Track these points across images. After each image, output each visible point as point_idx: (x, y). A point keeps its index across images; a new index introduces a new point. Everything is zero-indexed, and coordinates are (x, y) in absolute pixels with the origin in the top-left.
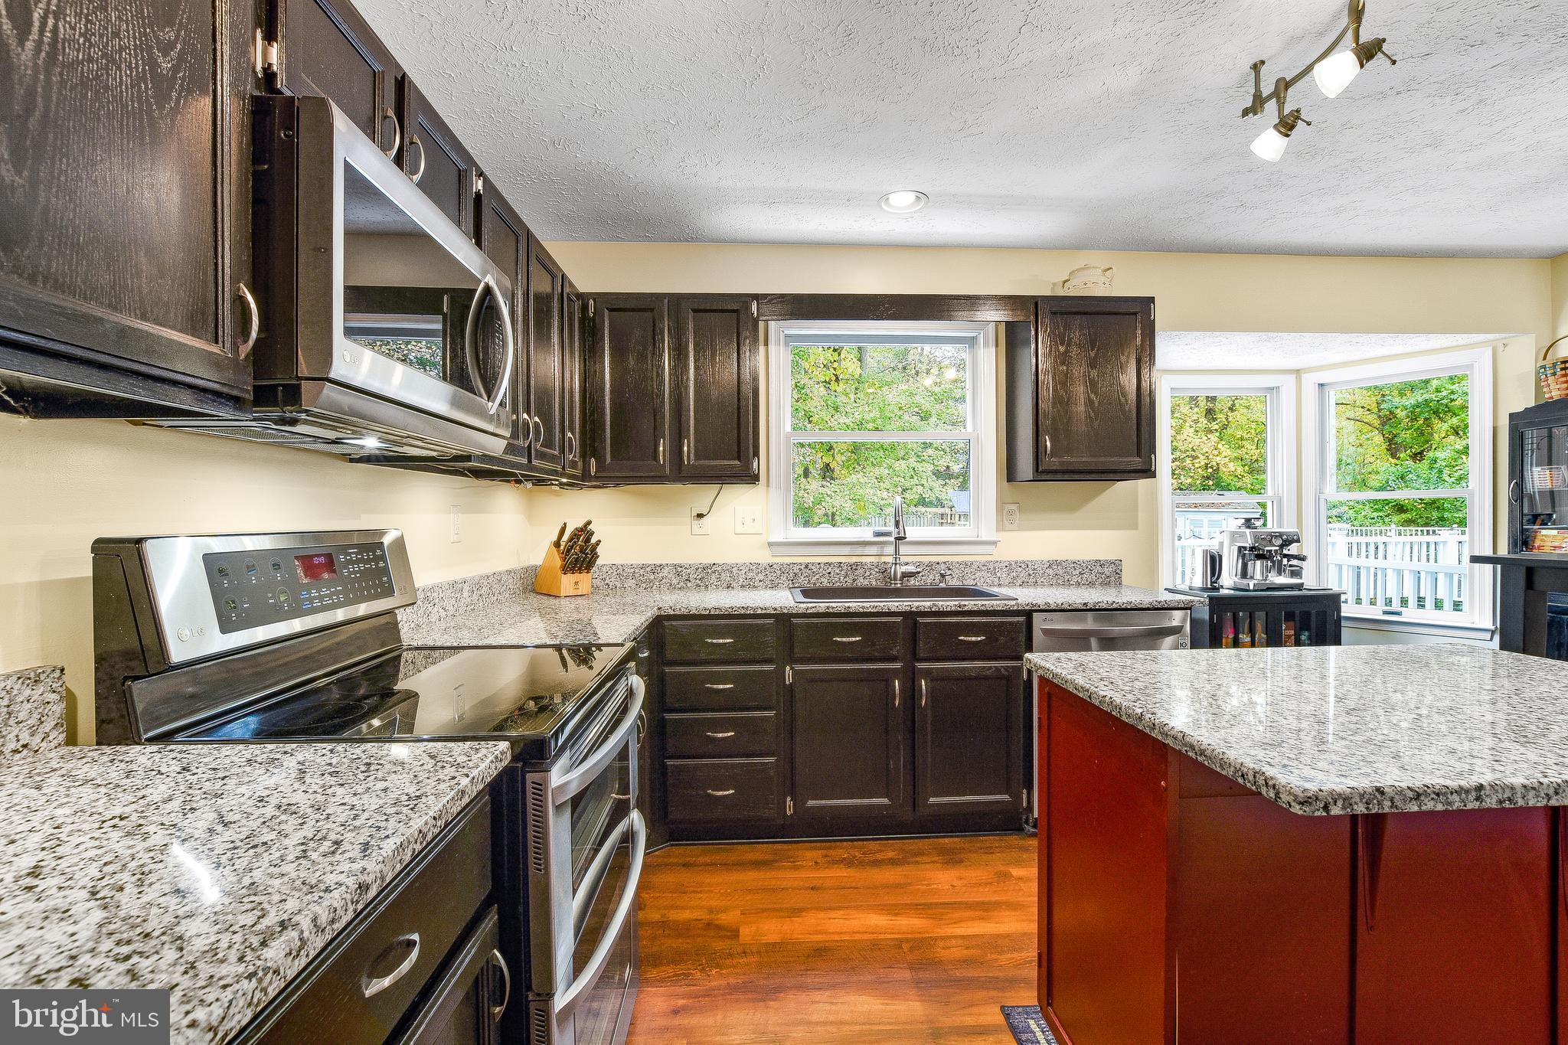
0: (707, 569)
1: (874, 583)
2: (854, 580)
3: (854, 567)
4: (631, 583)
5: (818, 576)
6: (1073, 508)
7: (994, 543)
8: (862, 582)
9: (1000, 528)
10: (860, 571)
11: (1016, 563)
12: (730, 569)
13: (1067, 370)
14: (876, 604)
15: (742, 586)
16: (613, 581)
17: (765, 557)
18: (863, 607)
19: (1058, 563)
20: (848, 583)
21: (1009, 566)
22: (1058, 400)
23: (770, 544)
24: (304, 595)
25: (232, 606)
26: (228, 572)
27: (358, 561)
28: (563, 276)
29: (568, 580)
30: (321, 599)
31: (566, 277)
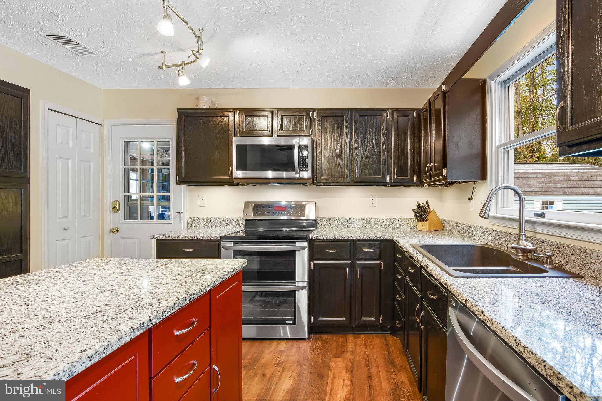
24: (275, 213)
25: (257, 212)
26: (258, 207)
27: (294, 208)
28: (392, 110)
29: (419, 224)
30: (279, 214)
31: (397, 110)
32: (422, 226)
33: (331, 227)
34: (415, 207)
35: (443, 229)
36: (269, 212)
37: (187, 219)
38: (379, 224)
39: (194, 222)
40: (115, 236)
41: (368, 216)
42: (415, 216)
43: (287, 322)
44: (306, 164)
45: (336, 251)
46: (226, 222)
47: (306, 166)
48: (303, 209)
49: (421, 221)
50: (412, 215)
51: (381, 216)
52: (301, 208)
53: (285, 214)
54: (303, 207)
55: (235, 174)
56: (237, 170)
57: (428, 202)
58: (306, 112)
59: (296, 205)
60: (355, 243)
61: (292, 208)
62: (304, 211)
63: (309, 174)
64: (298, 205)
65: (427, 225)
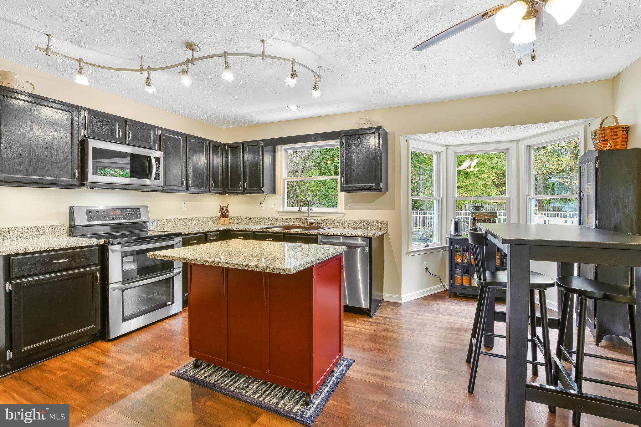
0: (262, 219)
1: (306, 225)
2: (300, 224)
3: (300, 220)
4: (245, 222)
5: (290, 222)
6: (370, 201)
7: (344, 214)
8: (302, 225)
9: (345, 208)
10: (302, 221)
11: (349, 220)
12: (268, 219)
13: (351, 155)
14: (275, 230)
15: (271, 224)
16: (240, 221)
17: (277, 216)
18: (272, 230)
19: (363, 221)
20: (298, 225)
21: (347, 222)
22: (347, 165)
23: (279, 212)
24: (111, 217)
25: (91, 217)
26: (92, 212)
27: (130, 212)
28: (210, 142)
29: (222, 220)
30: (116, 218)
31: (213, 141)
32: (224, 221)
33: (156, 227)
36: (105, 217)
38: (190, 222)
41: (183, 217)
43: (168, 303)
44: (158, 174)
45: (195, 242)
47: (158, 175)
48: (138, 212)
49: (223, 218)
50: (219, 214)
52: (136, 211)
53: (121, 217)
54: (138, 211)
55: (92, 178)
56: (94, 173)
57: (228, 205)
58: (152, 128)
59: (132, 209)
60: (206, 234)
61: (128, 212)
62: (140, 214)
63: (160, 182)
64: (134, 209)
65: (227, 220)
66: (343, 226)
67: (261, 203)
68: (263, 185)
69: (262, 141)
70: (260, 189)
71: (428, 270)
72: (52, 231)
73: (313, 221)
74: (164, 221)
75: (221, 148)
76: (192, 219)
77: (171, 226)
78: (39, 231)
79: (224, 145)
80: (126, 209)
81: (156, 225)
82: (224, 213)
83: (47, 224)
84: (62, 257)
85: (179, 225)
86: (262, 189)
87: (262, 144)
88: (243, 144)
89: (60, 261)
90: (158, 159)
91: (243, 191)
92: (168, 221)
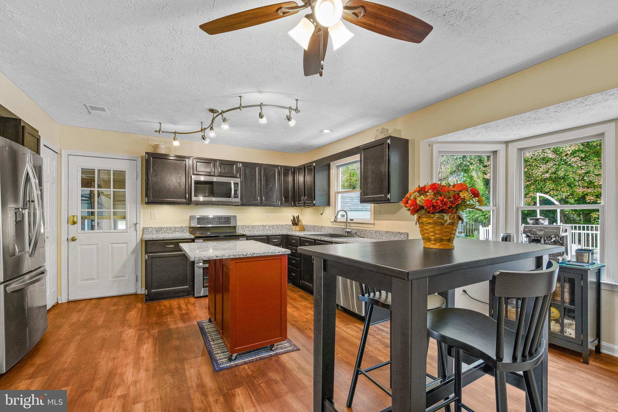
0: (322, 227)
6: (393, 212)
7: (374, 224)
9: (375, 219)
12: (325, 228)
13: (367, 167)
18: (308, 237)
19: (388, 232)
21: (376, 232)
22: (365, 178)
24: (212, 223)
25: (200, 223)
26: (201, 220)
27: (224, 219)
28: (281, 166)
29: (294, 227)
30: (214, 223)
31: (284, 166)
32: (296, 228)
34: (292, 219)
35: (304, 230)
36: (208, 222)
37: (142, 228)
38: (271, 228)
39: (148, 230)
40: (72, 244)
41: (265, 224)
42: (293, 223)
44: (237, 194)
46: (173, 230)
49: (295, 225)
50: (291, 223)
51: (272, 224)
52: (228, 219)
53: (218, 223)
54: (229, 219)
55: (194, 199)
56: (195, 196)
57: (298, 215)
58: (235, 163)
59: (225, 218)
60: (269, 237)
61: (223, 219)
62: (230, 221)
63: (238, 200)
64: (226, 218)
65: (298, 228)
66: (372, 236)
67: (322, 214)
68: (314, 199)
69: (314, 162)
70: (312, 203)
71: (466, 293)
72: (182, 229)
73: (350, 230)
74: (250, 227)
75: (291, 171)
76: (273, 226)
77: (255, 230)
78: (175, 230)
79: (295, 168)
80: (221, 218)
81: (244, 229)
82: (295, 222)
83: (179, 226)
84: (171, 244)
85: (261, 230)
86: (314, 202)
87: (314, 164)
88: (304, 166)
89: (171, 246)
90: (236, 184)
91: (304, 204)
92: (253, 227)
